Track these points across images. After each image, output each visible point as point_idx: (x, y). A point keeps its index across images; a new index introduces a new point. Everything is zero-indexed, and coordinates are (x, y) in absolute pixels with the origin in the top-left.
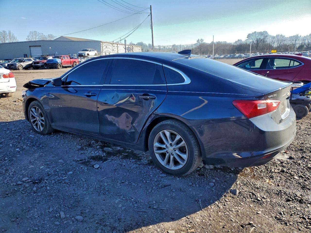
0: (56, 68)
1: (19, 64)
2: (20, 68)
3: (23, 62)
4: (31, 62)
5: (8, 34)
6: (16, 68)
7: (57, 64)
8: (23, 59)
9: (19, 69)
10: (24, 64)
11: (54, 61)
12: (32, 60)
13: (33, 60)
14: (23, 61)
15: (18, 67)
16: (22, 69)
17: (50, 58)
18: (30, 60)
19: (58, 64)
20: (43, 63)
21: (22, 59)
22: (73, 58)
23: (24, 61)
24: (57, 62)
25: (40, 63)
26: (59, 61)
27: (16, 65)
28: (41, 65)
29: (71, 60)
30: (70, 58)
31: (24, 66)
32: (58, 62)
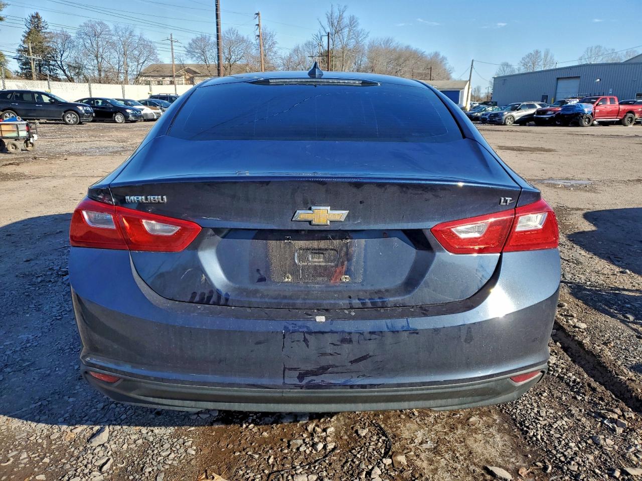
0: (577, 124)
1: (509, 114)
2: (509, 122)
3: (518, 110)
4: (532, 111)
5: (543, 56)
6: (500, 121)
7: (582, 117)
8: (519, 105)
9: (505, 124)
10: (517, 115)
11: (577, 109)
12: (536, 107)
13: (539, 107)
14: (518, 108)
15: (505, 121)
16: (511, 123)
17: (574, 102)
18: (532, 106)
19: (584, 117)
20: (554, 114)
21: (517, 104)
22: (635, 102)
23: (520, 109)
24: (583, 110)
25: (549, 113)
26: (588, 108)
27: (503, 115)
28: (550, 116)
29: (622, 107)
30: (621, 104)
31: (517, 119)
32: (586, 110)
